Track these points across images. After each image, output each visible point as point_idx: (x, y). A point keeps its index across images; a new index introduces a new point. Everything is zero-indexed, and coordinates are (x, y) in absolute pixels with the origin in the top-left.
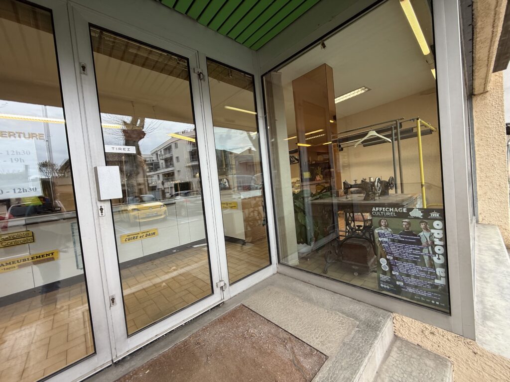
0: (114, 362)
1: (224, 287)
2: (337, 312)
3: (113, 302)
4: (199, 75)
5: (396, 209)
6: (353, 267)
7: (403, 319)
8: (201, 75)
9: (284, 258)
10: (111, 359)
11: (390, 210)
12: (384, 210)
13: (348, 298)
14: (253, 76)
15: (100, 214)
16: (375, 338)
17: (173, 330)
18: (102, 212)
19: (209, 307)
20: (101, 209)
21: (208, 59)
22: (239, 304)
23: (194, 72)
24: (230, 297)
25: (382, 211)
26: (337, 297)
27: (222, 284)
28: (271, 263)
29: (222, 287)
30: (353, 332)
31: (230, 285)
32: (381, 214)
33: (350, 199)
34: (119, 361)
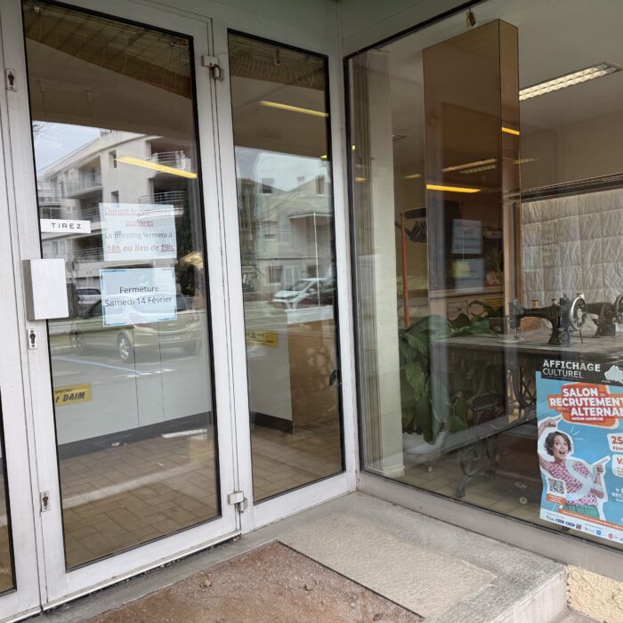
0: (45, 609)
1: (242, 504)
2: (463, 561)
3: (46, 504)
4: (212, 69)
5: (583, 364)
6: (517, 484)
7: (584, 576)
8: (217, 70)
9: (374, 460)
10: (38, 604)
11: (574, 366)
12: (563, 367)
13: (492, 541)
14: (325, 59)
15: (31, 344)
16: (516, 599)
17: (143, 573)
18: (33, 342)
19: (211, 541)
20: (33, 336)
21: (230, 31)
22: (272, 540)
23: (203, 64)
24: (252, 528)
25: (560, 367)
26: (469, 537)
27: (239, 498)
28: (343, 469)
29: (239, 504)
30: (482, 589)
31: (256, 502)
32: (557, 372)
33: (522, 339)
34: (51, 610)
